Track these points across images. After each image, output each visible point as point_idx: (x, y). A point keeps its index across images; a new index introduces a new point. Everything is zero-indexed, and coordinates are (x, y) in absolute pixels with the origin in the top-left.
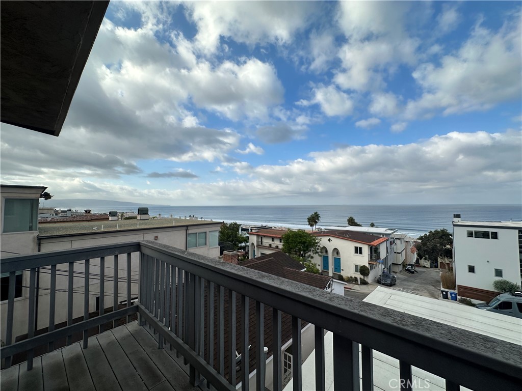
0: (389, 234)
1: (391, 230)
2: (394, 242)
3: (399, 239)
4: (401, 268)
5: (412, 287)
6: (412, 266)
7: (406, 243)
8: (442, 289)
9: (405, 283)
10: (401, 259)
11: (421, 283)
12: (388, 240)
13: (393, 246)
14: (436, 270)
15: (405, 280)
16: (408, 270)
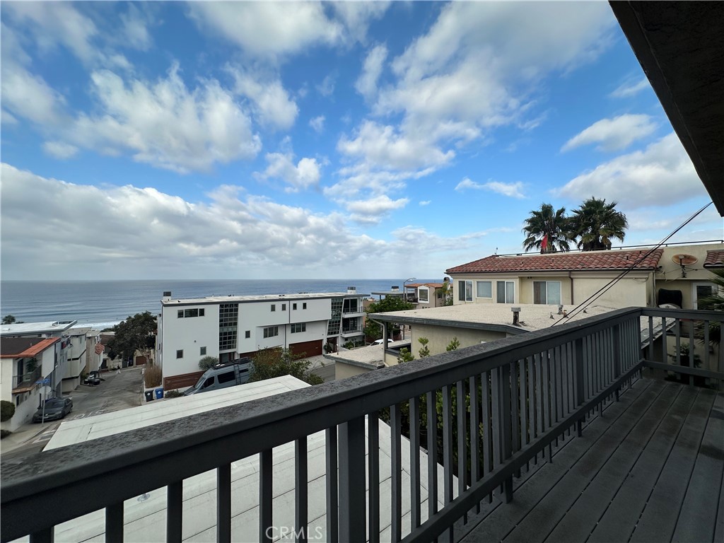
0: (62, 331)
1: (64, 323)
2: (68, 342)
3: (77, 336)
4: (77, 382)
5: (102, 405)
6: (94, 373)
7: (89, 341)
8: (145, 390)
9: (89, 402)
10: (79, 368)
11: (114, 393)
12: (58, 341)
13: (66, 349)
14: (132, 368)
15: (85, 399)
16: (90, 382)
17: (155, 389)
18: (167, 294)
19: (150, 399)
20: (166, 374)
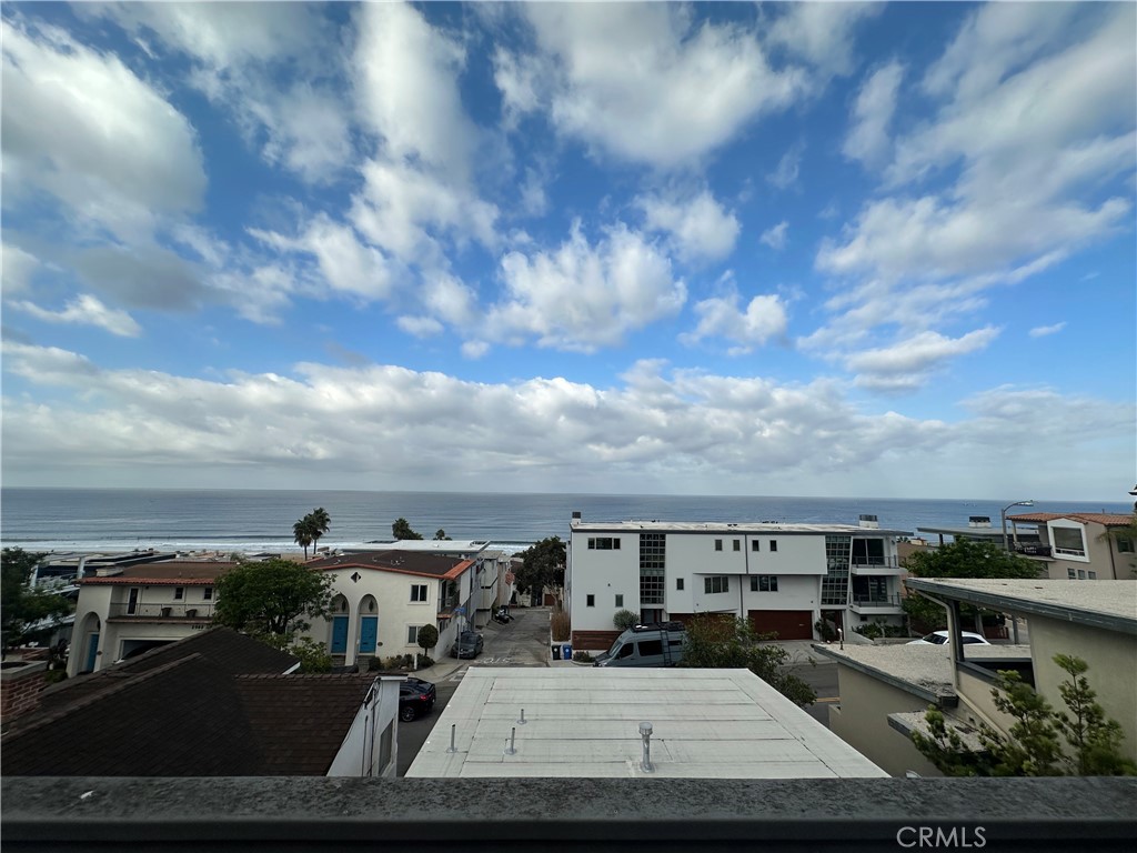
0: (477, 552)
1: (479, 543)
2: (482, 566)
3: (490, 560)
4: (489, 614)
5: (509, 651)
6: (504, 607)
7: (501, 566)
8: (553, 643)
9: (497, 645)
10: (491, 597)
11: (522, 639)
12: (474, 564)
13: (480, 574)
14: (539, 609)
15: (495, 639)
16: (500, 618)
17: (562, 644)
18: (577, 515)
19: (557, 657)
20: (575, 627)
